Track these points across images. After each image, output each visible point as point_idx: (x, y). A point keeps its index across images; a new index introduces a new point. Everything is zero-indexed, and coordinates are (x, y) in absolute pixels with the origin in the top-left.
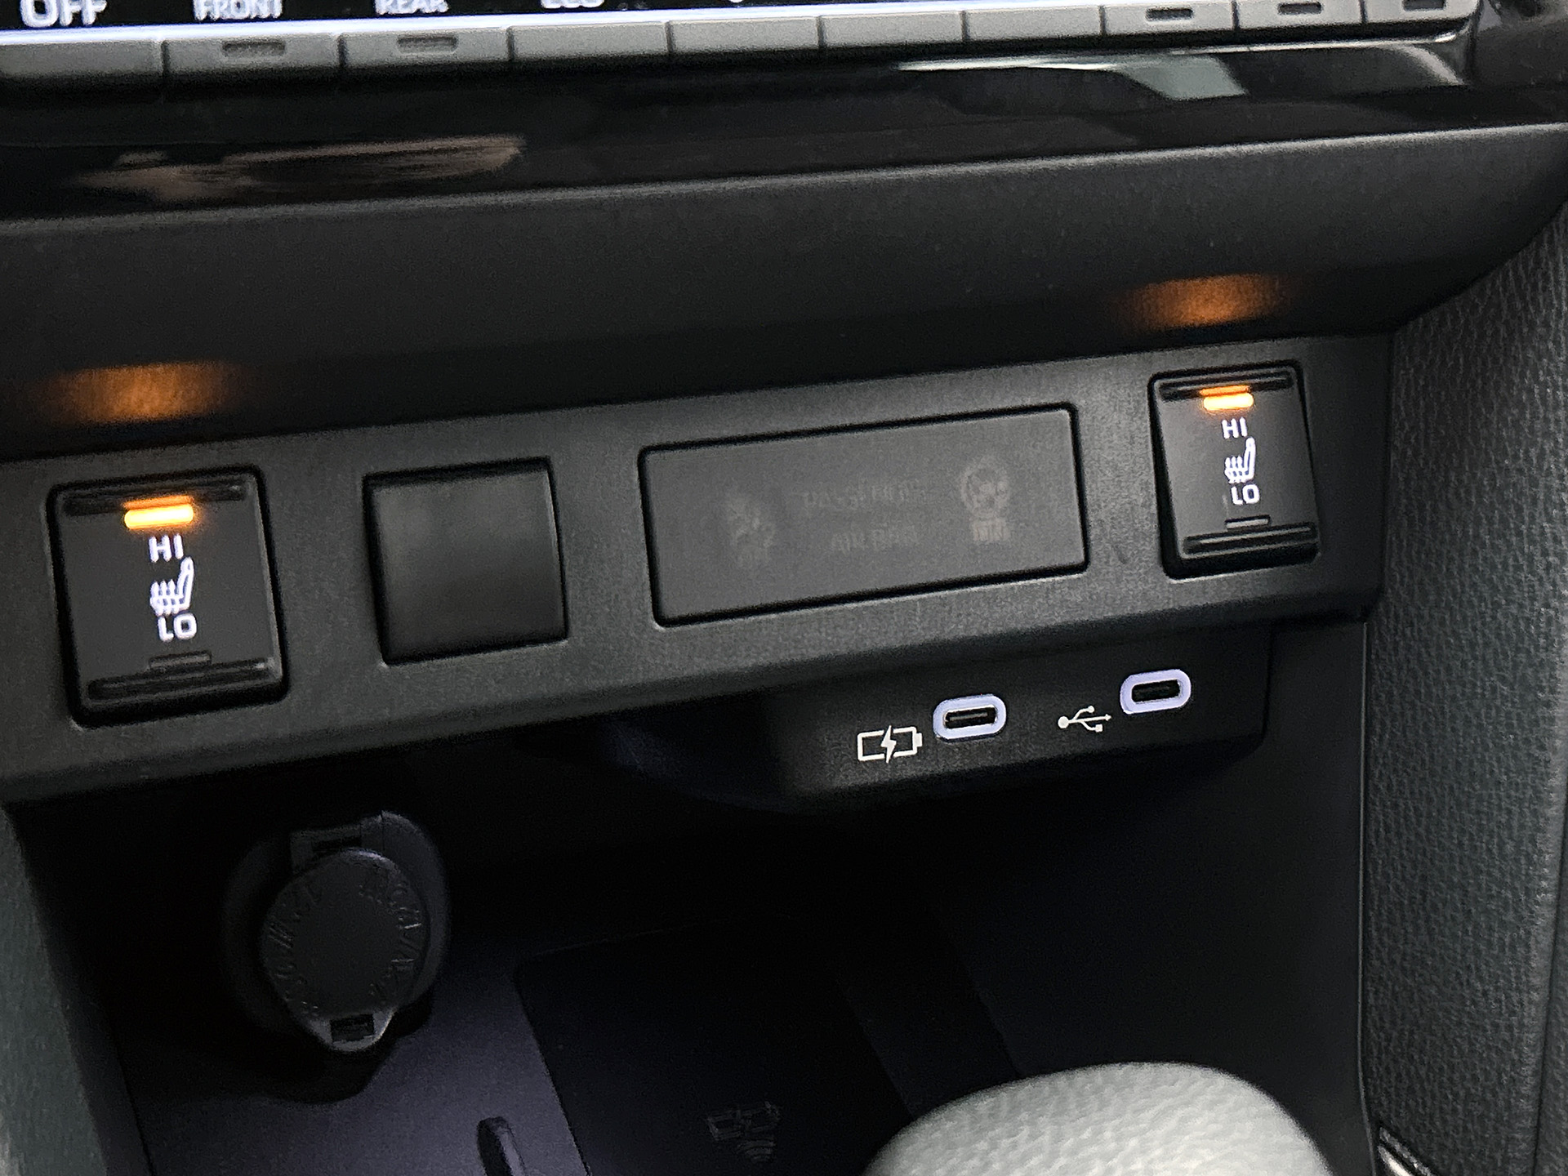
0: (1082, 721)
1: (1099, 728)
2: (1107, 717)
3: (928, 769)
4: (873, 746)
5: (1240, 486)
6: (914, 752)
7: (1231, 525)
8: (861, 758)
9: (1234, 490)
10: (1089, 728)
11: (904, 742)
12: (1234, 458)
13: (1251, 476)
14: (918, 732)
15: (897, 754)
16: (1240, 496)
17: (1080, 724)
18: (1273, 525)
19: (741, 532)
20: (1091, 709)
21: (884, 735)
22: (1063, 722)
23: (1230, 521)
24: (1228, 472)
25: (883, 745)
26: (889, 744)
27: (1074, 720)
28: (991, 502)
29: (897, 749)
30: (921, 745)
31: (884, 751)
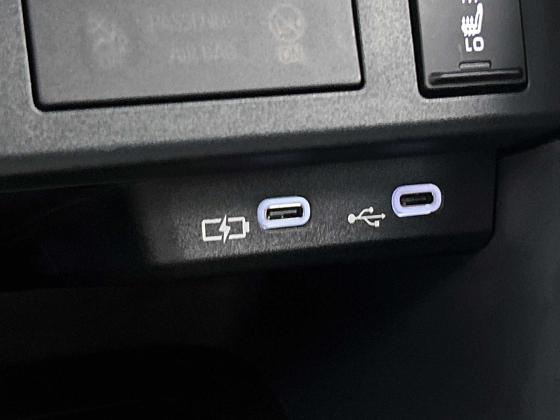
0: (365, 218)
1: (377, 224)
2: (383, 216)
3: (255, 248)
4: (213, 230)
5: (471, 38)
6: (244, 235)
7: (463, 66)
8: (205, 239)
9: (467, 40)
10: (370, 223)
11: (237, 228)
12: (468, 17)
13: (478, 31)
14: (246, 221)
15: (231, 237)
16: (471, 45)
17: (364, 220)
18: (493, 67)
19: (102, 40)
20: (371, 210)
21: (222, 222)
22: (352, 219)
23: (464, 63)
24: (464, 28)
25: (221, 229)
26: (225, 229)
27: (359, 217)
28: (292, 34)
29: (231, 233)
30: (248, 231)
31: (222, 234)
